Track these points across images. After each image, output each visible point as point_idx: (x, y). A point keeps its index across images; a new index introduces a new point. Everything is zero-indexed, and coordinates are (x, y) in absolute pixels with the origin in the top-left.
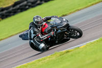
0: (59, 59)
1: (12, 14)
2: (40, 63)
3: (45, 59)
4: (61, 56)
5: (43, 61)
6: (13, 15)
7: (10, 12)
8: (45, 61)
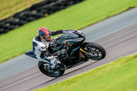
0: (124, 66)
1: (62, 7)
2: (100, 73)
3: (106, 67)
4: (128, 63)
5: (104, 70)
6: (64, 8)
7: (59, 5)
8: (107, 69)
